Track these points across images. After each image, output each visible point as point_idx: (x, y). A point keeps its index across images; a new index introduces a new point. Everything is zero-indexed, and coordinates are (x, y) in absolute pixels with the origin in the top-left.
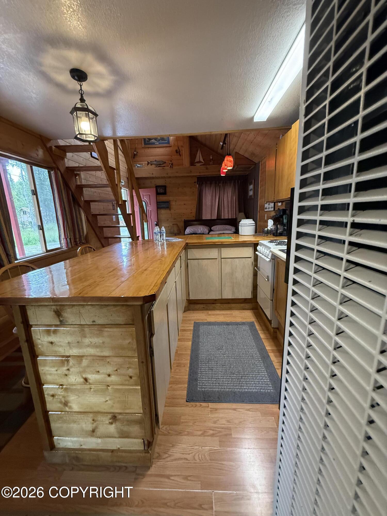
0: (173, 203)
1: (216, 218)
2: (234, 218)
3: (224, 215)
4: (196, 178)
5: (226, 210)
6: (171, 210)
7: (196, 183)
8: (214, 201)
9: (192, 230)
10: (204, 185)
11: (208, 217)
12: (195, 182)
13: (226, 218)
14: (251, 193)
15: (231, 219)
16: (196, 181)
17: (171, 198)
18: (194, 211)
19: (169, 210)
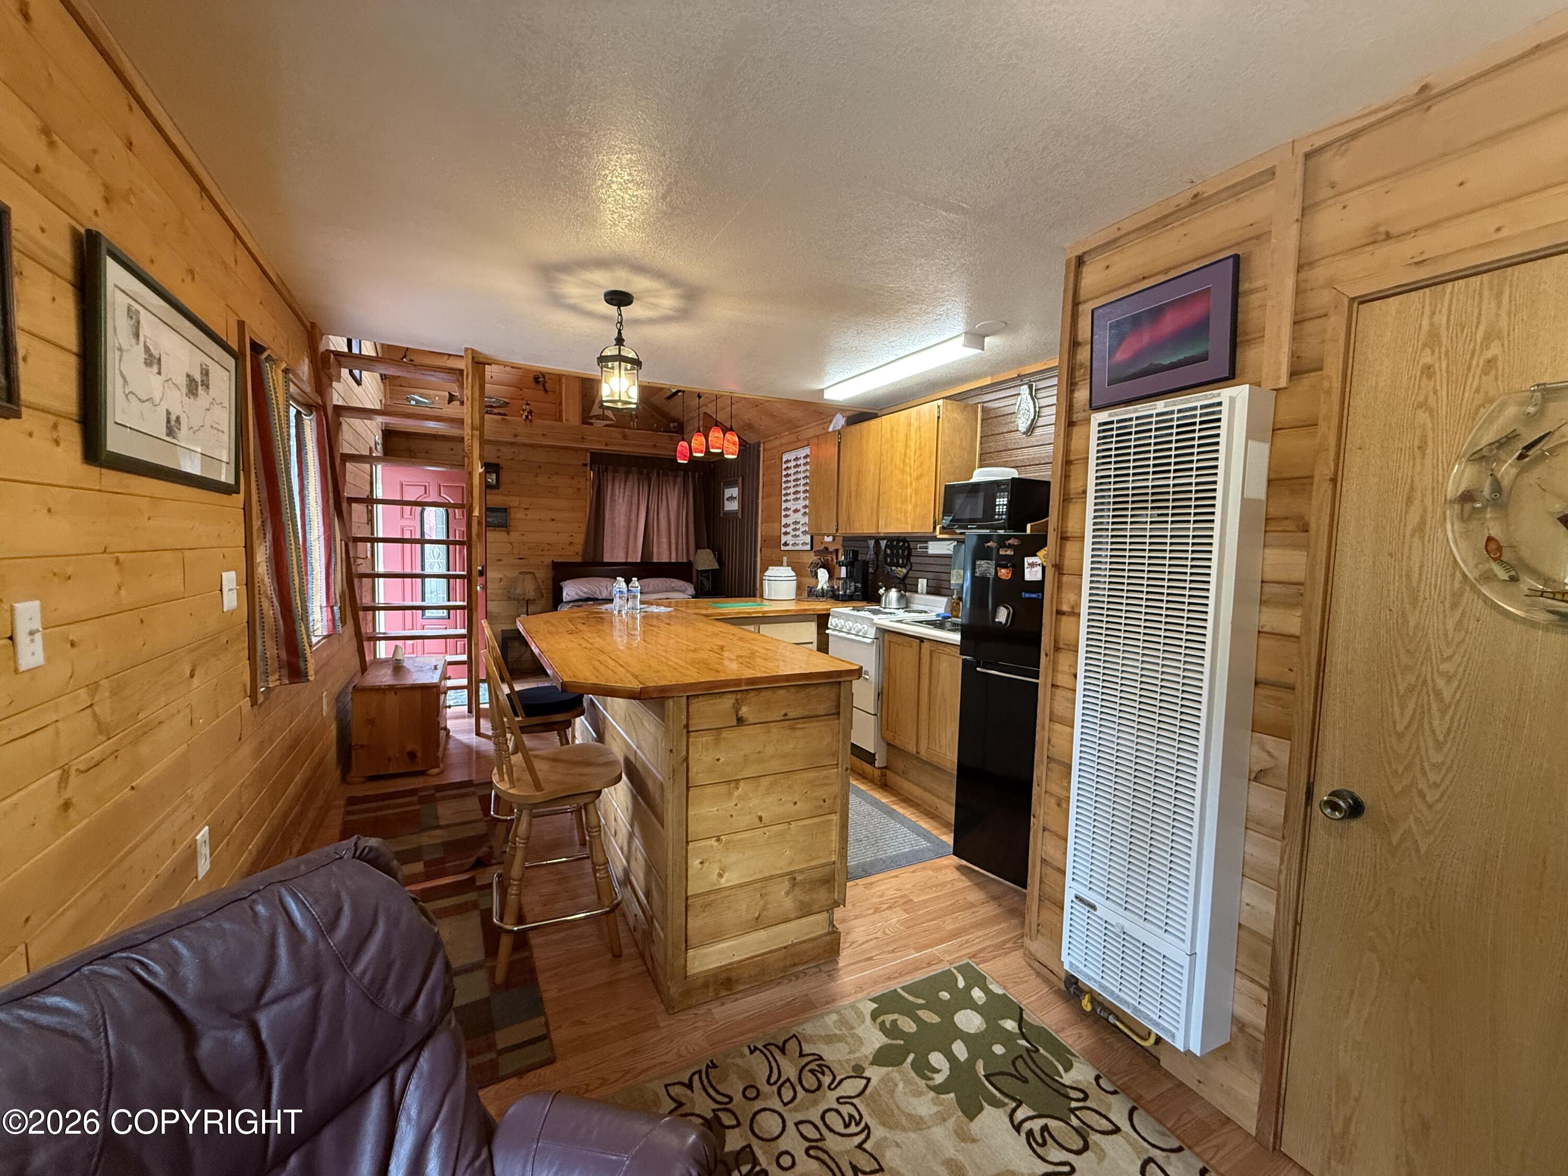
0: (517, 515)
1: (639, 560)
2: (685, 561)
3: (659, 554)
4: (589, 455)
5: (664, 540)
6: (512, 534)
7: (588, 468)
8: (633, 517)
9: (585, 590)
10: (610, 474)
11: (619, 556)
12: (585, 465)
13: (665, 559)
14: (732, 506)
15: (677, 564)
16: (588, 462)
17: (512, 501)
18: (580, 538)
19: (505, 534)
